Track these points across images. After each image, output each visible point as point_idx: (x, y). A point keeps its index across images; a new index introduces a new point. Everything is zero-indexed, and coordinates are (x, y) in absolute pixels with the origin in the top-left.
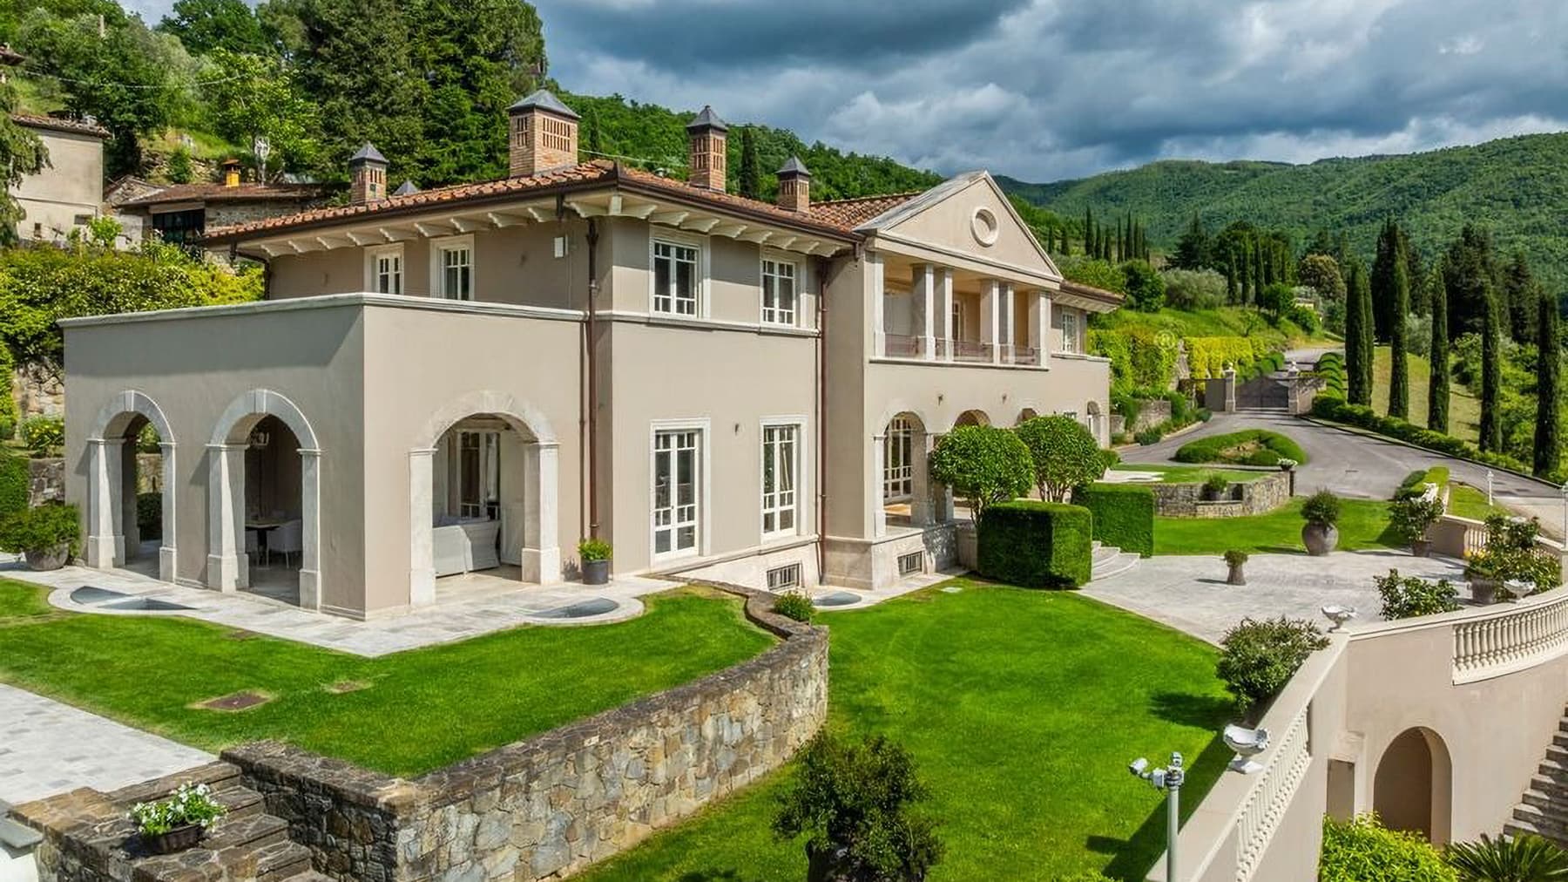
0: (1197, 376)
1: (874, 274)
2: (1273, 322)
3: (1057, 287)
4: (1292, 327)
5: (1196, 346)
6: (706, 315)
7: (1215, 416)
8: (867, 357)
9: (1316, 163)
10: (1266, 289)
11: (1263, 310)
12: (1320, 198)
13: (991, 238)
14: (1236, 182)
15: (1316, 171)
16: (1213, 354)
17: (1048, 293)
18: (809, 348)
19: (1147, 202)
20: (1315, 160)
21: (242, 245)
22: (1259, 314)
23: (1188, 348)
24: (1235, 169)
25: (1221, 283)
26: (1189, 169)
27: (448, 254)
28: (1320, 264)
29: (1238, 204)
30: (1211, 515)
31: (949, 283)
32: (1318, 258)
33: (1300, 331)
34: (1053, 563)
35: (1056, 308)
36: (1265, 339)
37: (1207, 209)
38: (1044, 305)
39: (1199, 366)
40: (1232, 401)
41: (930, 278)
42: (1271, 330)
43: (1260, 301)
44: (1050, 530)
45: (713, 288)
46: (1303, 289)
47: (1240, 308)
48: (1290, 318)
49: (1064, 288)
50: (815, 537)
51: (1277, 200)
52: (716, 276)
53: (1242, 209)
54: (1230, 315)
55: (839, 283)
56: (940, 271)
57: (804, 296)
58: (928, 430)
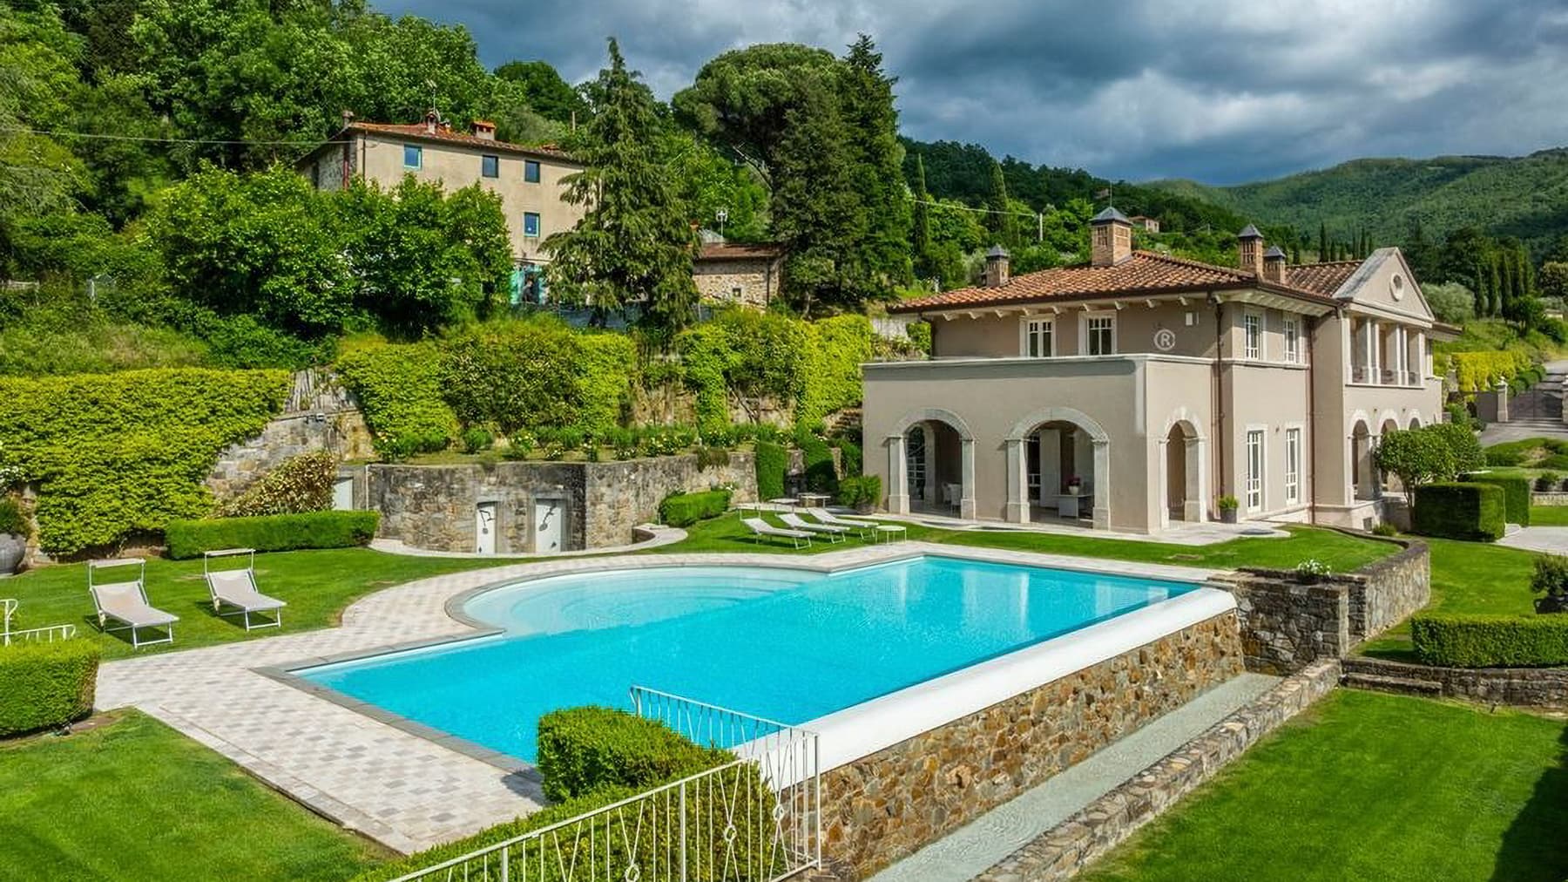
0: (1465, 388)
1: (1346, 324)
2: (1522, 334)
3: (1430, 326)
4: (1544, 340)
5: (1465, 360)
6: (1265, 360)
7: (1490, 426)
8: (1344, 383)
9: (1534, 156)
10: (1513, 301)
11: (1509, 322)
12: (1541, 194)
13: (1399, 294)
14: (1446, 178)
15: (1535, 165)
16: (1478, 367)
17: (1423, 330)
18: (1303, 377)
19: (1343, 204)
20: (1534, 152)
21: (926, 314)
22: (1506, 324)
23: (1456, 362)
24: (1439, 165)
25: (1469, 299)
26: (1388, 167)
27: (1091, 321)
28: (1562, 272)
29: (1445, 203)
30: (1545, 503)
31: (1377, 326)
32: (1559, 265)
33: (1550, 342)
34: (1481, 522)
35: (1429, 342)
36: (1520, 350)
37: (1411, 208)
38: (1421, 337)
39: (1466, 379)
40: (1504, 412)
41: (1369, 325)
42: (1521, 342)
43: (1507, 313)
44: (1478, 500)
45: (1268, 336)
46: (1549, 300)
47: (1487, 320)
48: (1540, 330)
49: (1436, 328)
50: (1309, 504)
51: (1490, 199)
52: (1268, 330)
53: (1449, 208)
54: (1478, 327)
55: (1319, 332)
56: (1374, 320)
57: (1300, 338)
58: (1371, 433)
